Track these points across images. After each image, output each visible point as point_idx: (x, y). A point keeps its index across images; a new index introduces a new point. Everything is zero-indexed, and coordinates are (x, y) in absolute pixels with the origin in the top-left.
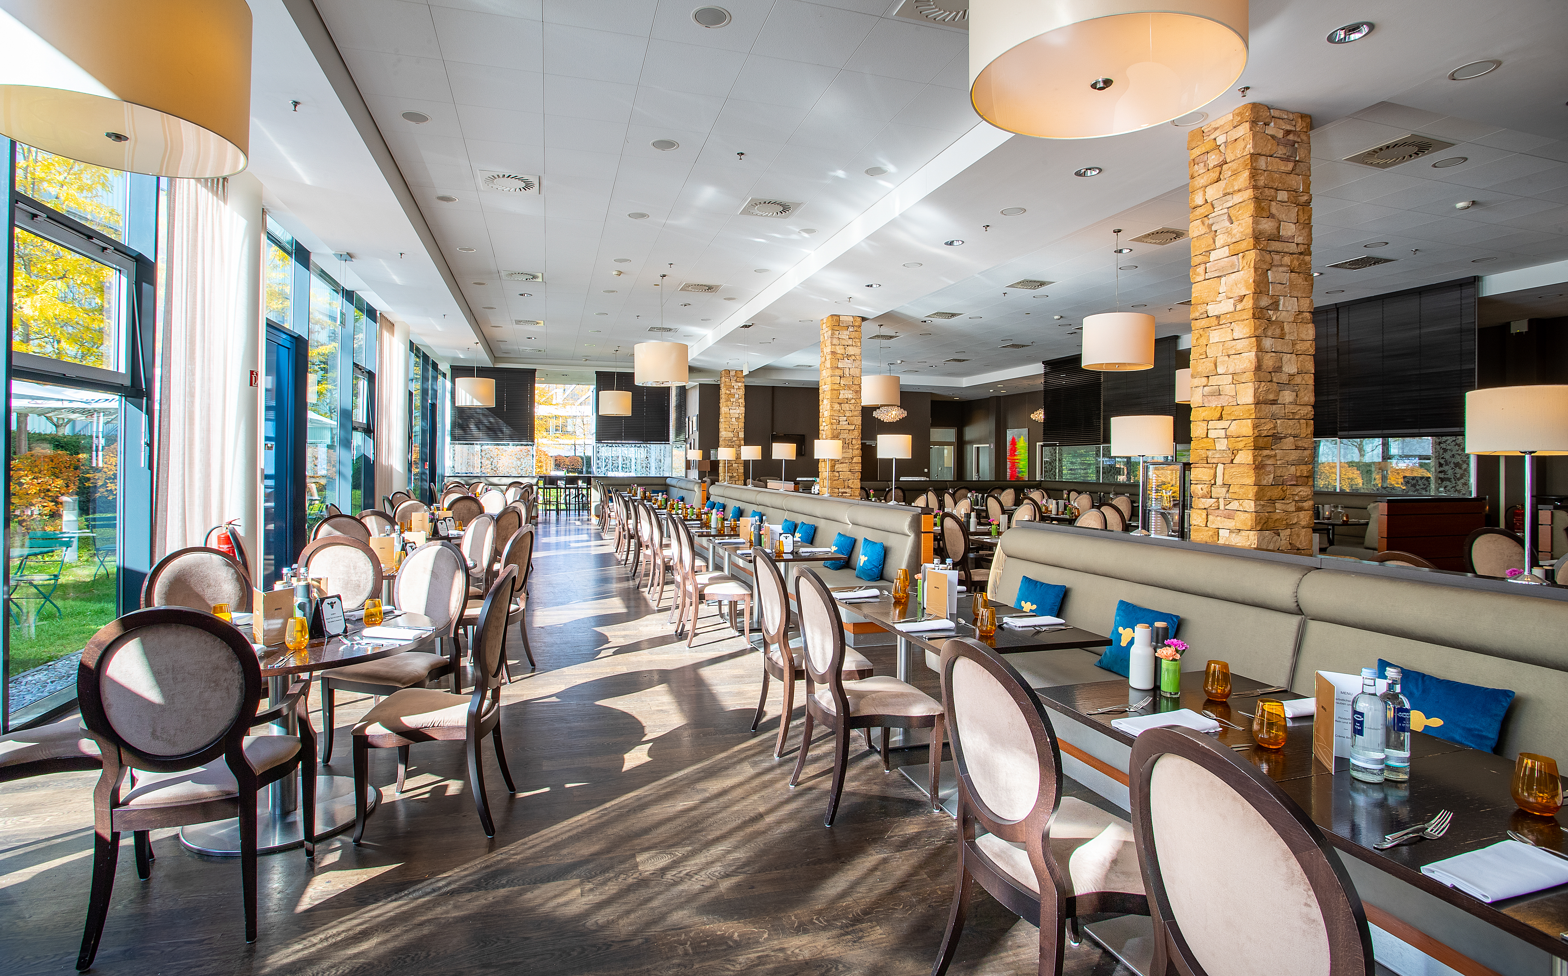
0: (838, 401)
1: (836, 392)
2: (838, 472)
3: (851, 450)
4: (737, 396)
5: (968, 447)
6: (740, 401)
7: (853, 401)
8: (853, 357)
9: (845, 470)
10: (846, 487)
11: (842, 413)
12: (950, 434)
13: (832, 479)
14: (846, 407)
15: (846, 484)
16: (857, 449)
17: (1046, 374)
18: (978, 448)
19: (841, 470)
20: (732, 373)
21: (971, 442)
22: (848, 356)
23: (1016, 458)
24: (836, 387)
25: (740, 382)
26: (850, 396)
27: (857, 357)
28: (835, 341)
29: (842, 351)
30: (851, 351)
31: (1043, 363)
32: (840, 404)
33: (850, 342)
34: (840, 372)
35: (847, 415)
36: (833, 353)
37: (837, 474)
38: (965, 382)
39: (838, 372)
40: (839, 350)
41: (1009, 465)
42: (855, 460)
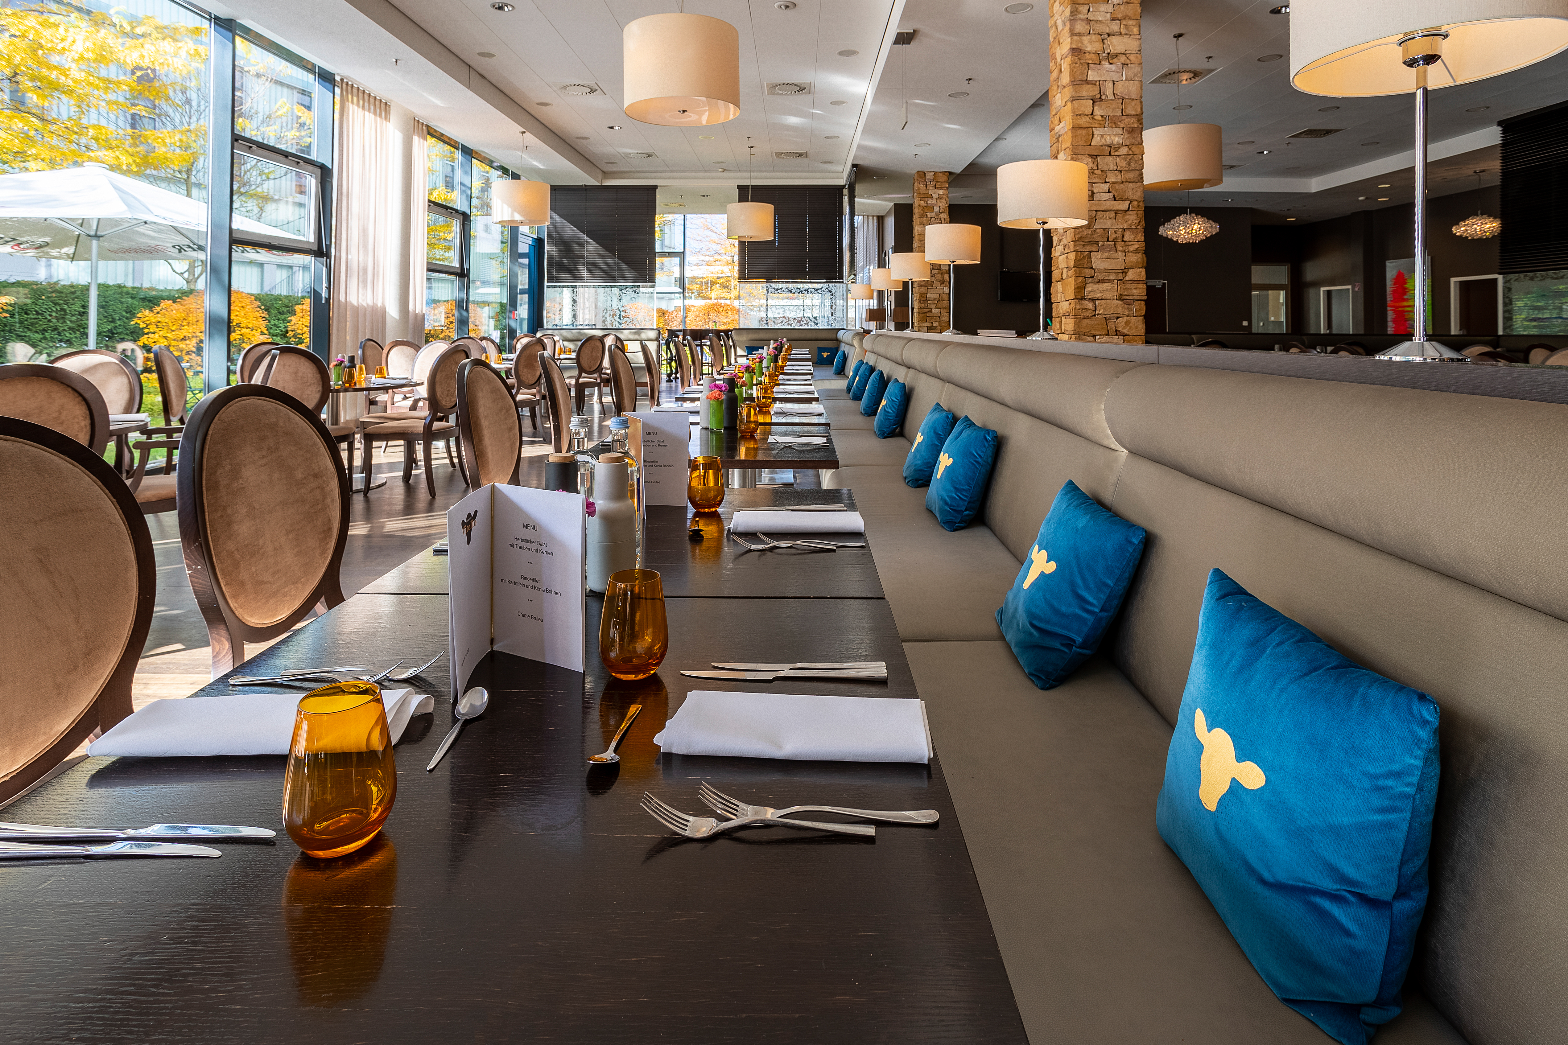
0: (1088, 150)
1: (1084, 132)
2: (1093, 300)
3: (1120, 255)
4: (937, 209)
5: (1312, 292)
6: (942, 216)
7: (1124, 151)
8: (1123, 59)
9: (1107, 295)
10: (1112, 332)
11: (1099, 177)
12: (1280, 273)
13: (1078, 317)
14: (1108, 163)
15: (1111, 325)
16: (1136, 251)
17: (1505, 145)
18: (1329, 292)
19: (1099, 295)
20: (929, 176)
21: (1317, 284)
22: (1111, 57)
23: (1405, 304)
24: (1084, 121)
25: (941, 188)
26: (1117, 140)
27: (1132, 57)
28: (1080, 27)
29: (1097, 46)
30: (1116, 45)
31: (1500, 124)
32: (1094, 157)
33: (1115, 27)
34: (1094, 91)
35: (1112, 178)
36: (1076, 51)
37: (1090, 305)
38: (1316, 184)
39: (1088, 91)
40: (1090, 45)
41: (1391, 315)
42: (1131, 275)
